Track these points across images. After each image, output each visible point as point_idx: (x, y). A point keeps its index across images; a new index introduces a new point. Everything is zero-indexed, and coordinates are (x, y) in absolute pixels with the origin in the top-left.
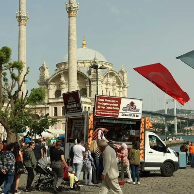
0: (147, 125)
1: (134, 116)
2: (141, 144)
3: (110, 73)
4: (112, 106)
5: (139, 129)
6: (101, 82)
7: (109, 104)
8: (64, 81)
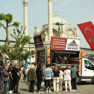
0: (83, 54)
1: (75, 49)
2: (79, 66)
3: (70, 29)
4: (61, 43)
5: (78, 56)
6: (65, 34)
7: (60, 42)
8: (46, 34)
